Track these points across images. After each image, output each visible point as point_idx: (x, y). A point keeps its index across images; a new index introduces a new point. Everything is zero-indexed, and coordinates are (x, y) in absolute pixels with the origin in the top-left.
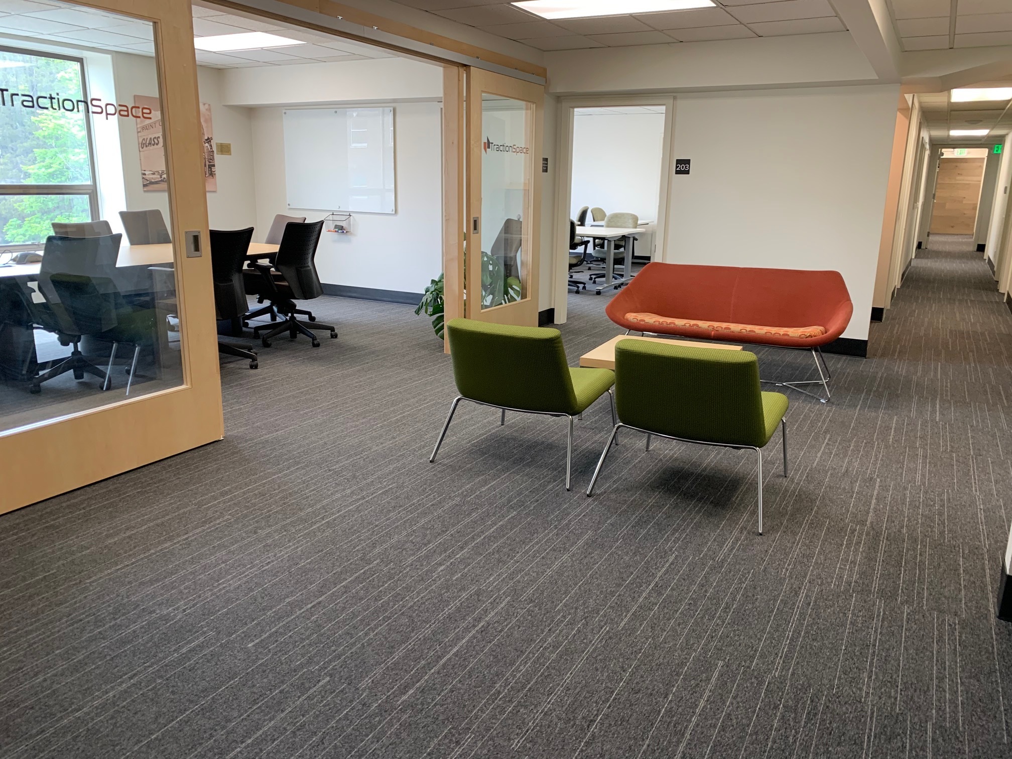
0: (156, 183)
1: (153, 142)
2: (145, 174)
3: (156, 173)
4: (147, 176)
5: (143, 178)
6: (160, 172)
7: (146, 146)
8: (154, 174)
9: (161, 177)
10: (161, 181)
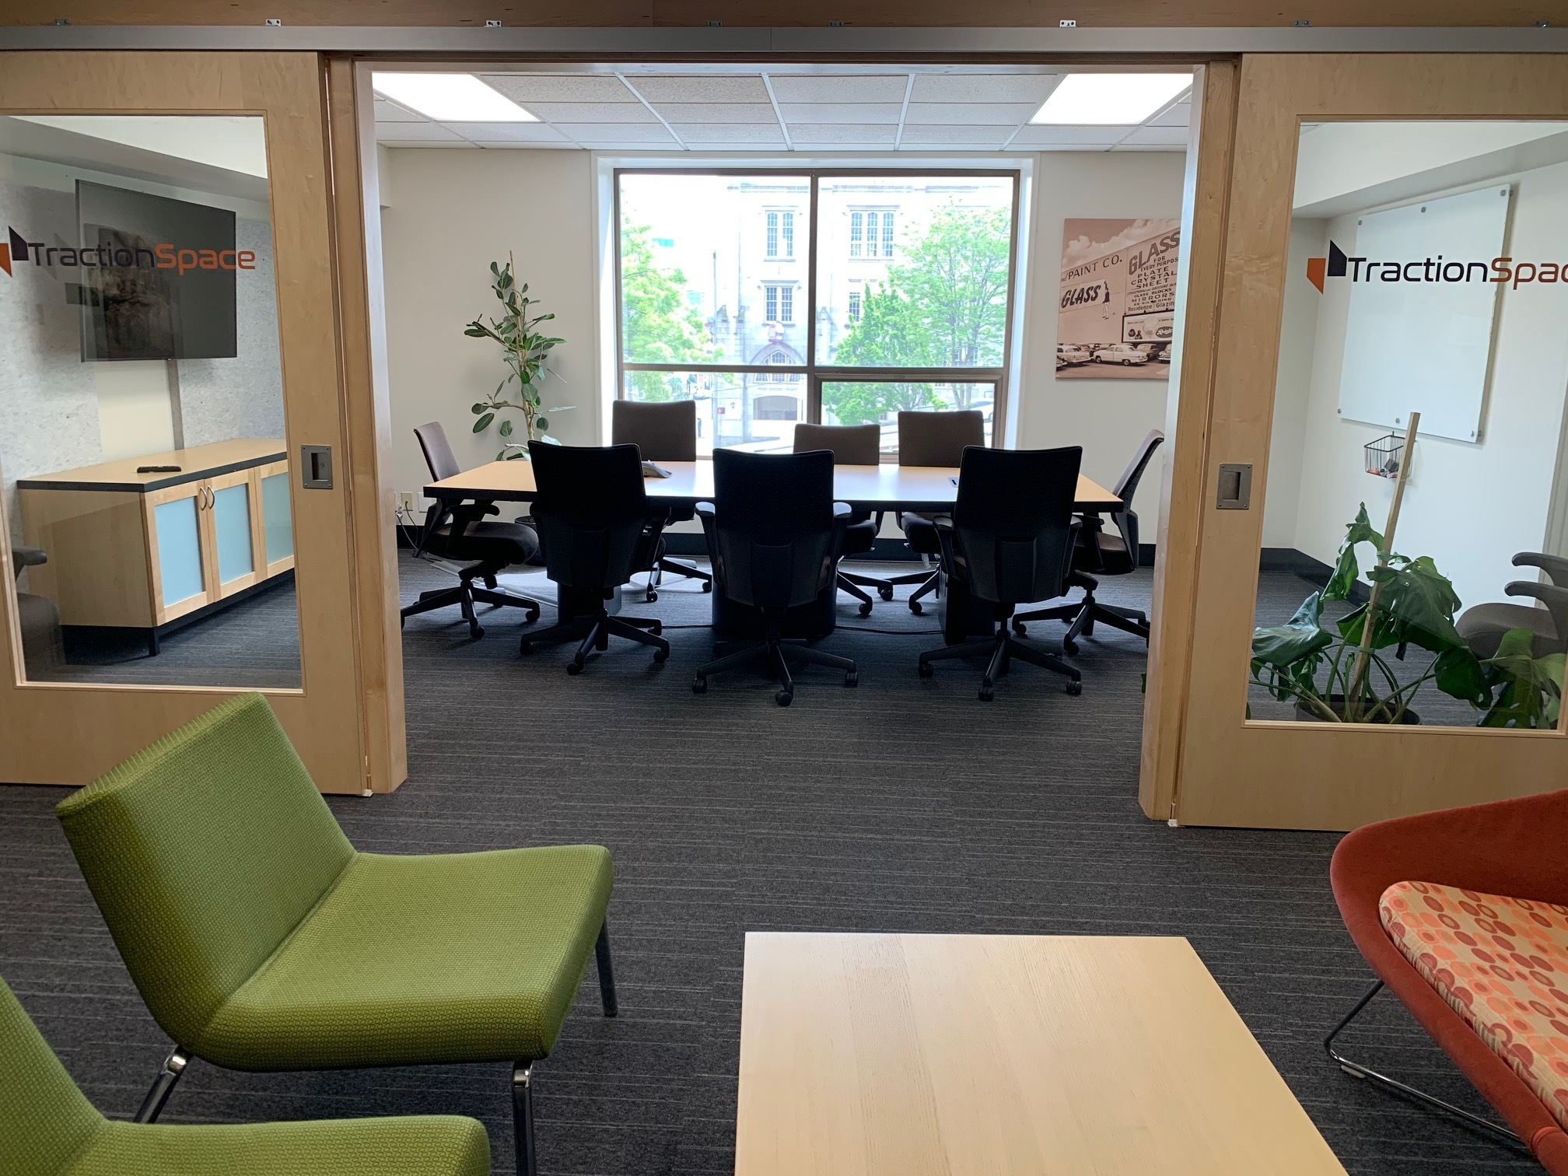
0: (1080, 364)
1: (1085, 296)
2: (1060, 350)
3: (1083, 349)
4: (1064, 353)
5: (1058, 357)
6: (1092, 346)
7: (1072, 303)
8: (1078, 349)
9: (1091, 355)
10: (1092, 361)
